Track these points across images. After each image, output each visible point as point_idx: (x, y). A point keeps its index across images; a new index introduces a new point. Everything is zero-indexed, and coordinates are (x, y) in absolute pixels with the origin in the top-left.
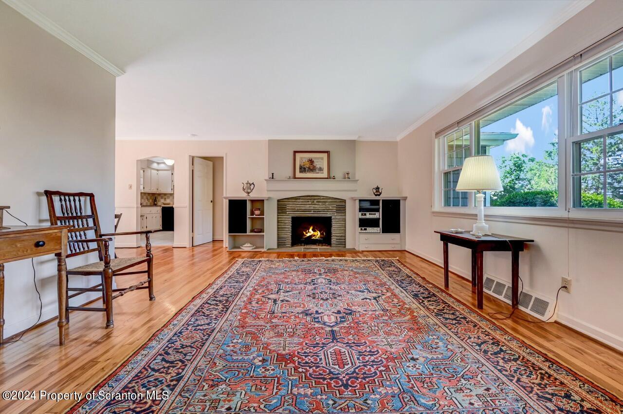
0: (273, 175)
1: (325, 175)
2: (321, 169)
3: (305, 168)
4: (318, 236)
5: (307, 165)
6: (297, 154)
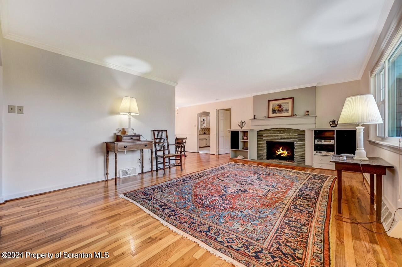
0: (255, 117)
2: (287, 110)
3: (275, 111)
5: (277, 108)
6: (270, 102)
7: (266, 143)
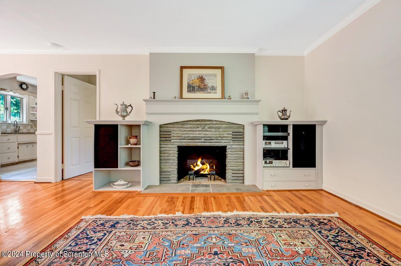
0: (154, 95)
1: (219, 95)
2: (213, 88)
3: (194, 87)
4: (207, 170)
5: (197, 83)
6: (184, 70)
7: (176, 149)
